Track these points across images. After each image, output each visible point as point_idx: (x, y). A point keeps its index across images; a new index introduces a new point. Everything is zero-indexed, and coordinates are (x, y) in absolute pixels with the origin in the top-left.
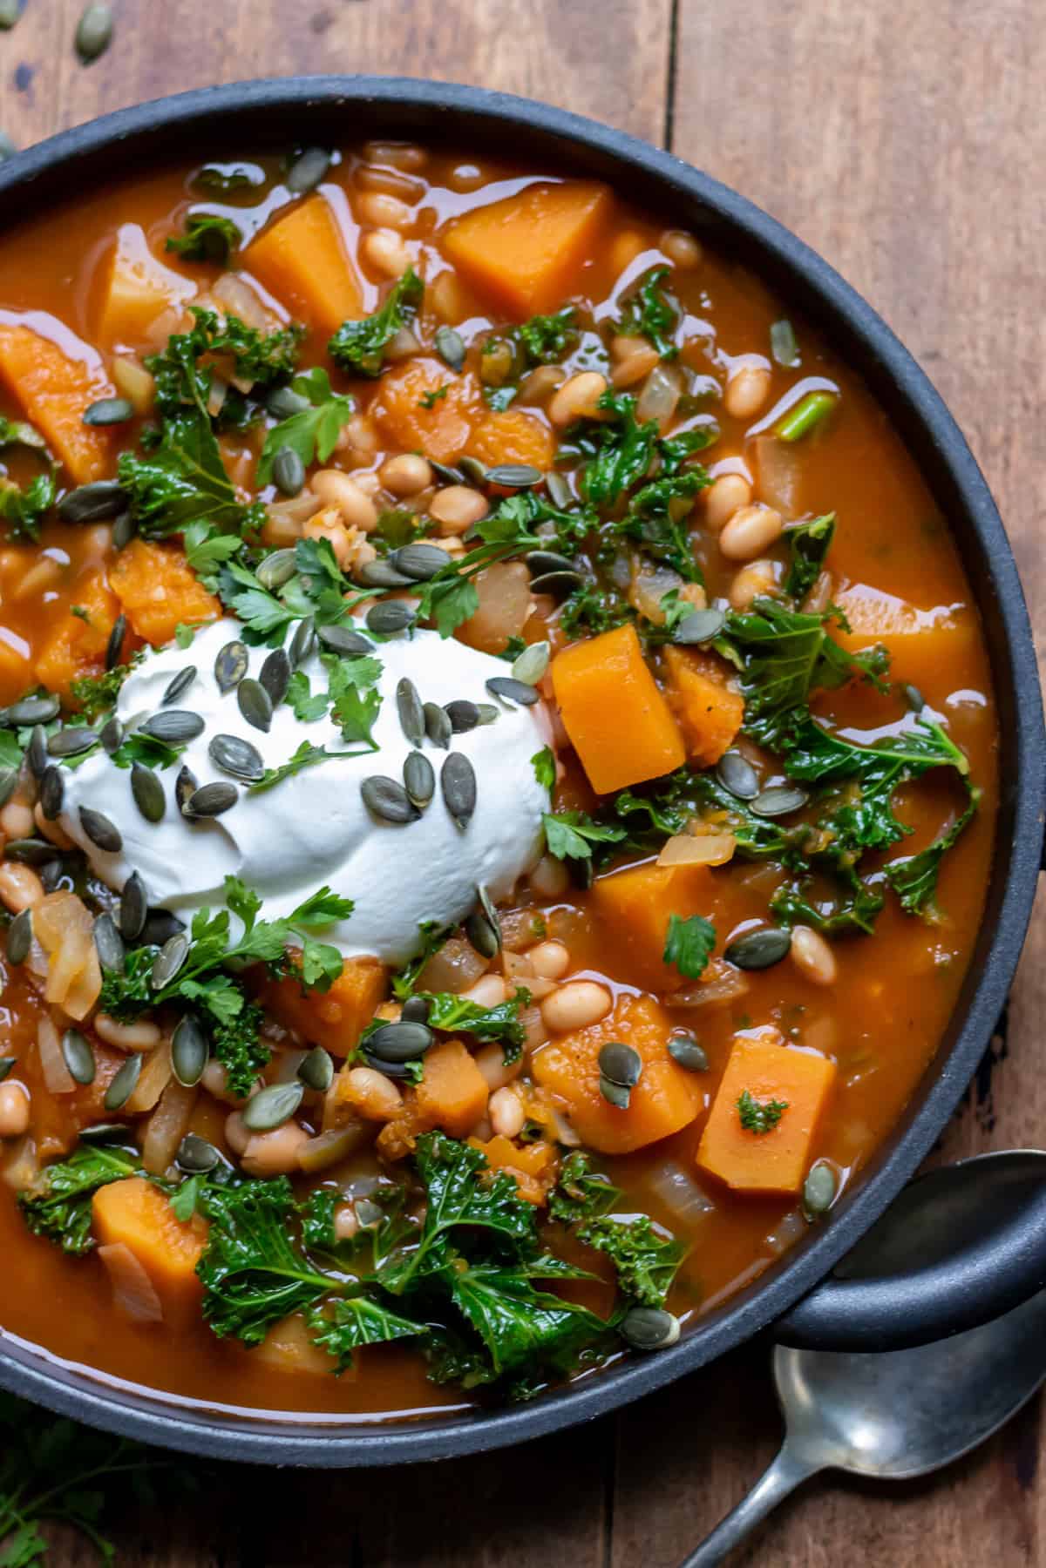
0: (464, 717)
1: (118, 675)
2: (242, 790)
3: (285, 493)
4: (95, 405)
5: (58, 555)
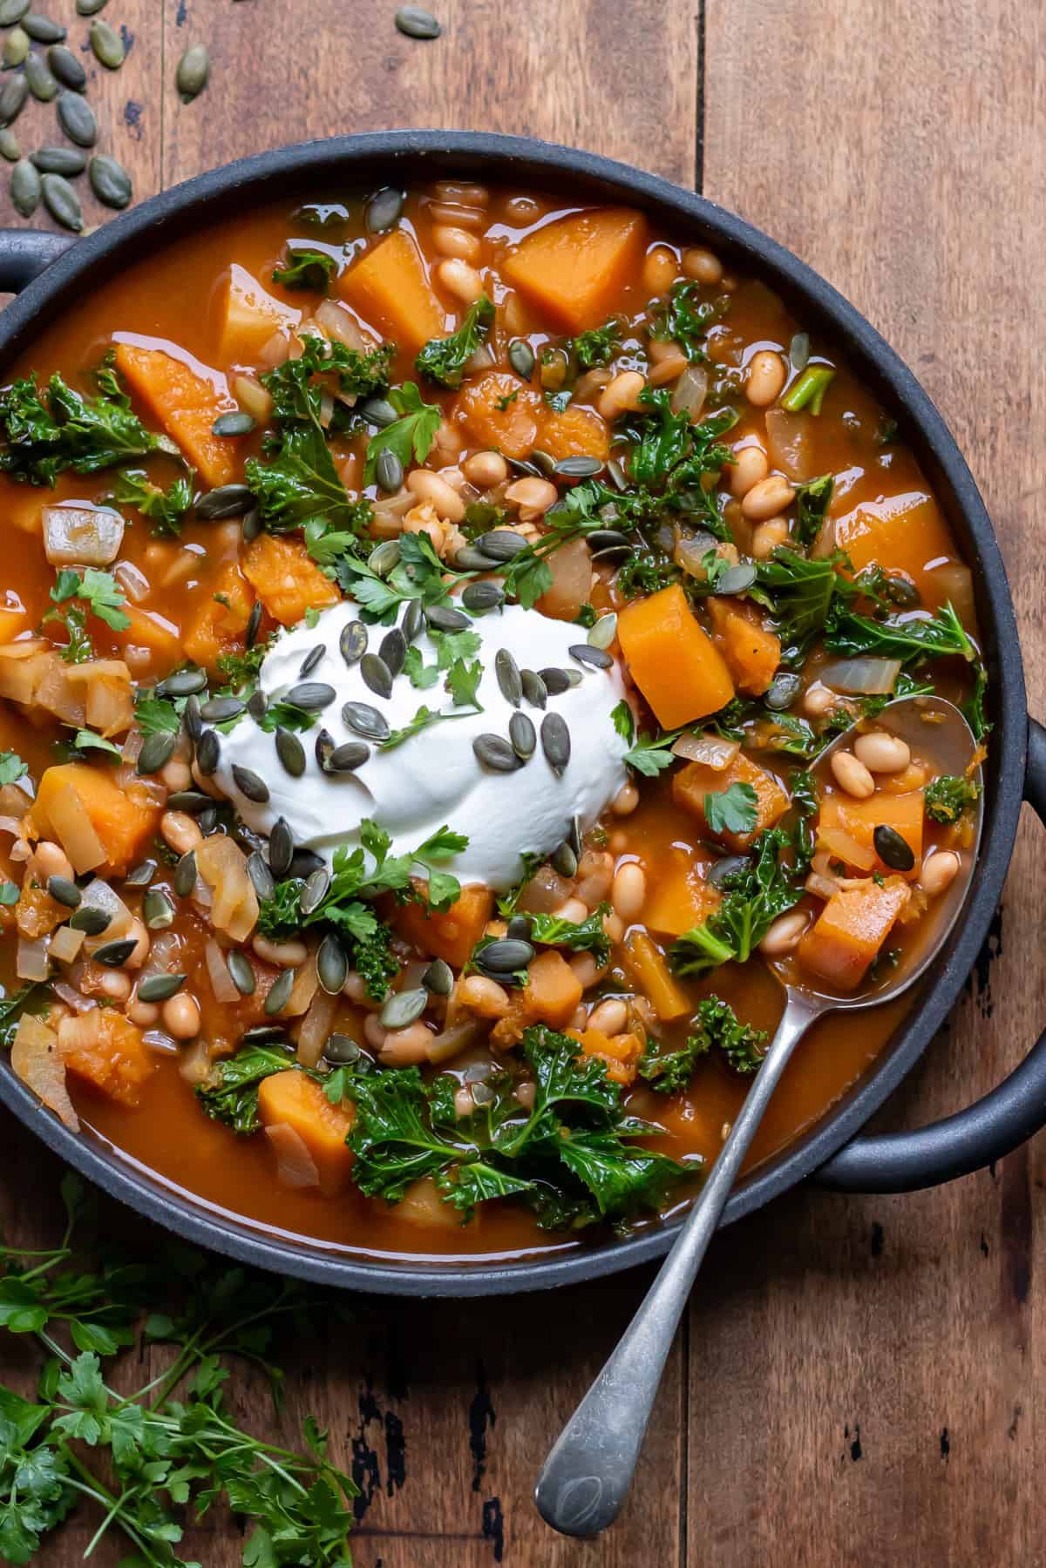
0: (556, 682)
1: (258, 652)
2: (372, 748)
3: (386, 491)
4: (222, 417)
5: (198, 549)
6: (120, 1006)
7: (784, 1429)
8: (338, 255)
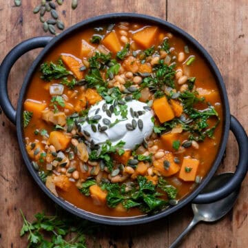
0: (140, 113)
1: (88, 110)
2: (108, 127)
3: (111, 79)
4: (81, 68)
5: (76, 91)
6: (65, 174)
8: (102, 37)
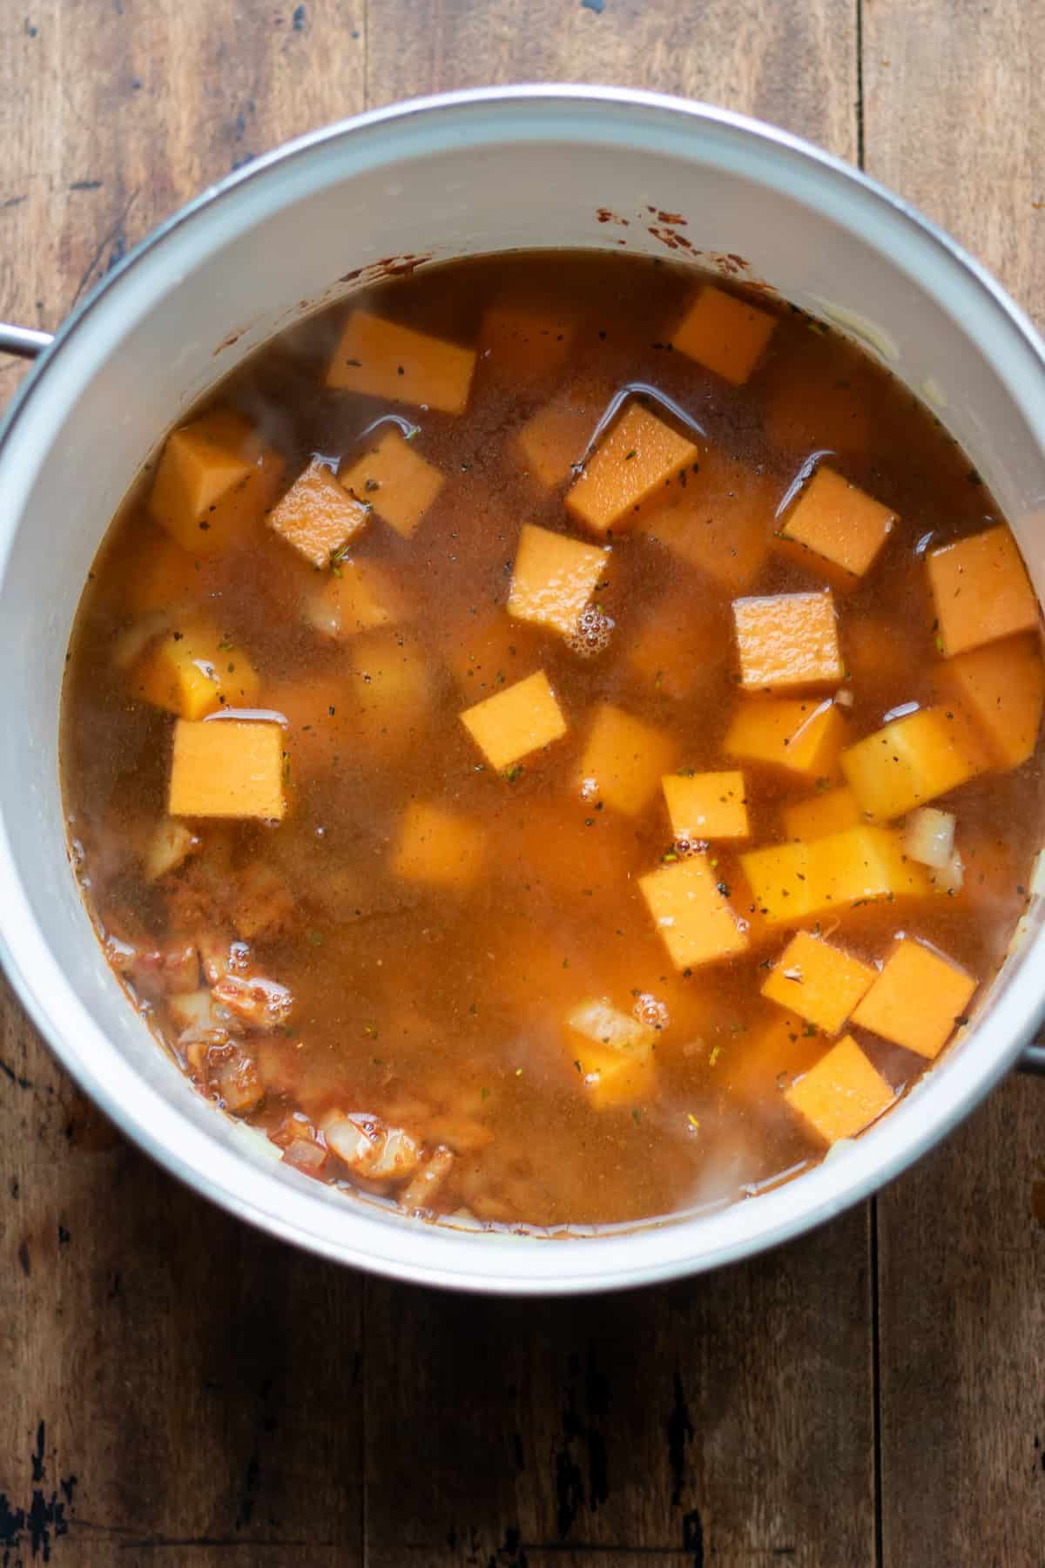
7: (975, 1440)
